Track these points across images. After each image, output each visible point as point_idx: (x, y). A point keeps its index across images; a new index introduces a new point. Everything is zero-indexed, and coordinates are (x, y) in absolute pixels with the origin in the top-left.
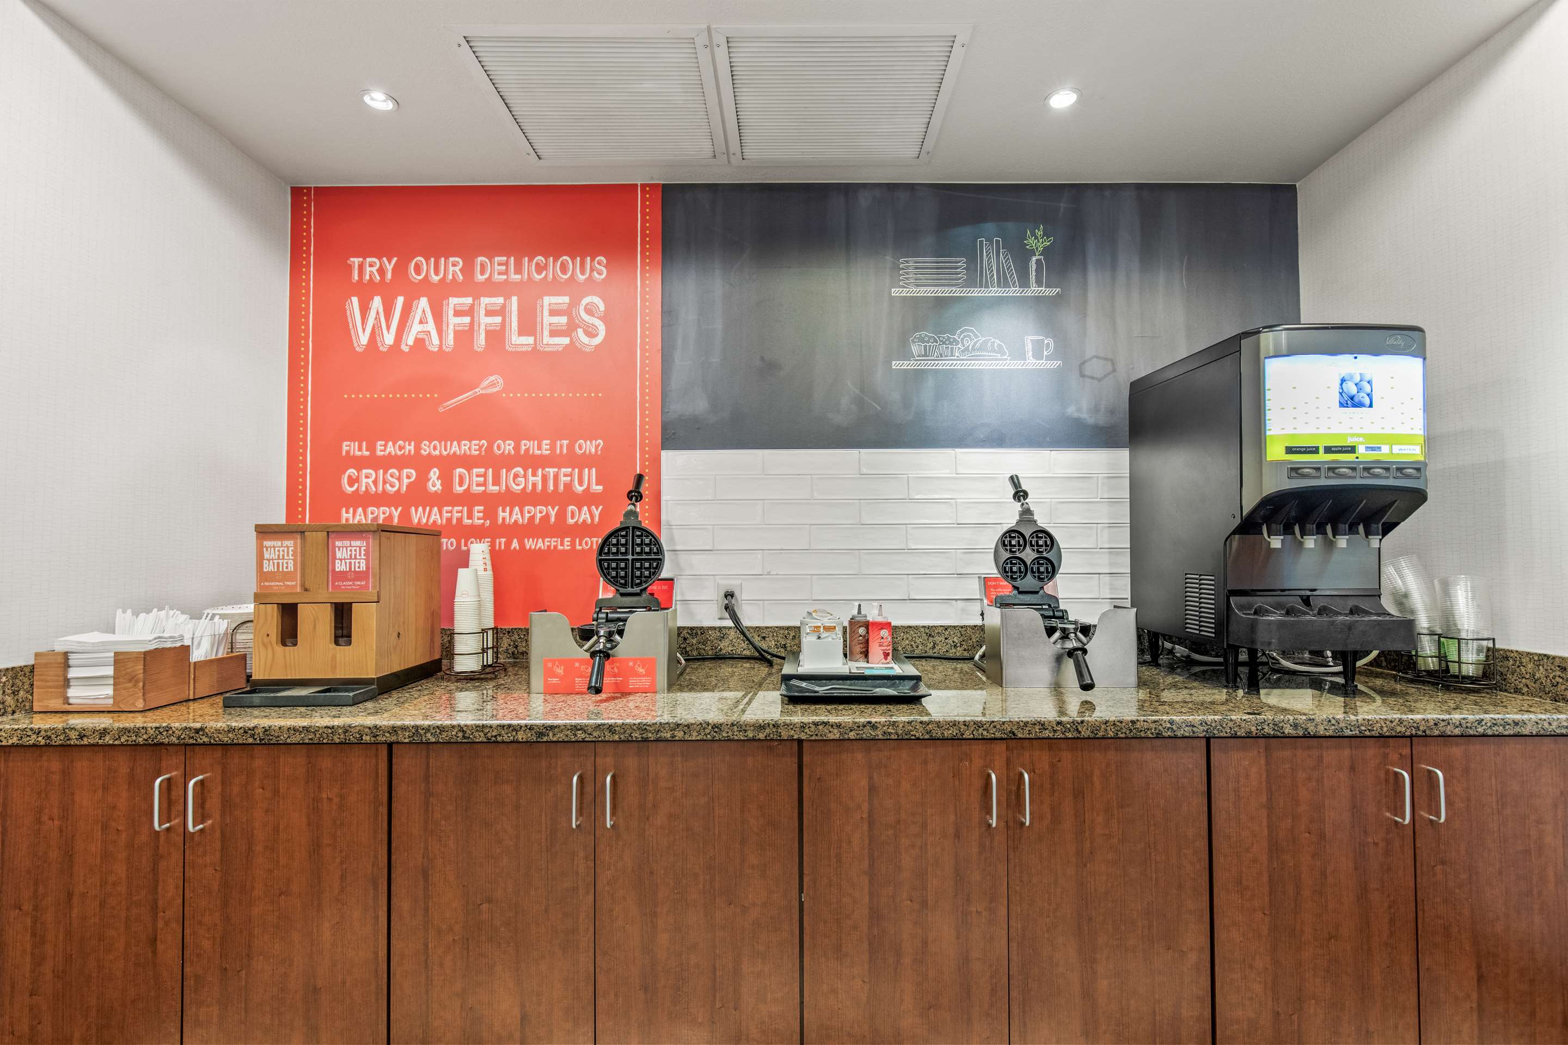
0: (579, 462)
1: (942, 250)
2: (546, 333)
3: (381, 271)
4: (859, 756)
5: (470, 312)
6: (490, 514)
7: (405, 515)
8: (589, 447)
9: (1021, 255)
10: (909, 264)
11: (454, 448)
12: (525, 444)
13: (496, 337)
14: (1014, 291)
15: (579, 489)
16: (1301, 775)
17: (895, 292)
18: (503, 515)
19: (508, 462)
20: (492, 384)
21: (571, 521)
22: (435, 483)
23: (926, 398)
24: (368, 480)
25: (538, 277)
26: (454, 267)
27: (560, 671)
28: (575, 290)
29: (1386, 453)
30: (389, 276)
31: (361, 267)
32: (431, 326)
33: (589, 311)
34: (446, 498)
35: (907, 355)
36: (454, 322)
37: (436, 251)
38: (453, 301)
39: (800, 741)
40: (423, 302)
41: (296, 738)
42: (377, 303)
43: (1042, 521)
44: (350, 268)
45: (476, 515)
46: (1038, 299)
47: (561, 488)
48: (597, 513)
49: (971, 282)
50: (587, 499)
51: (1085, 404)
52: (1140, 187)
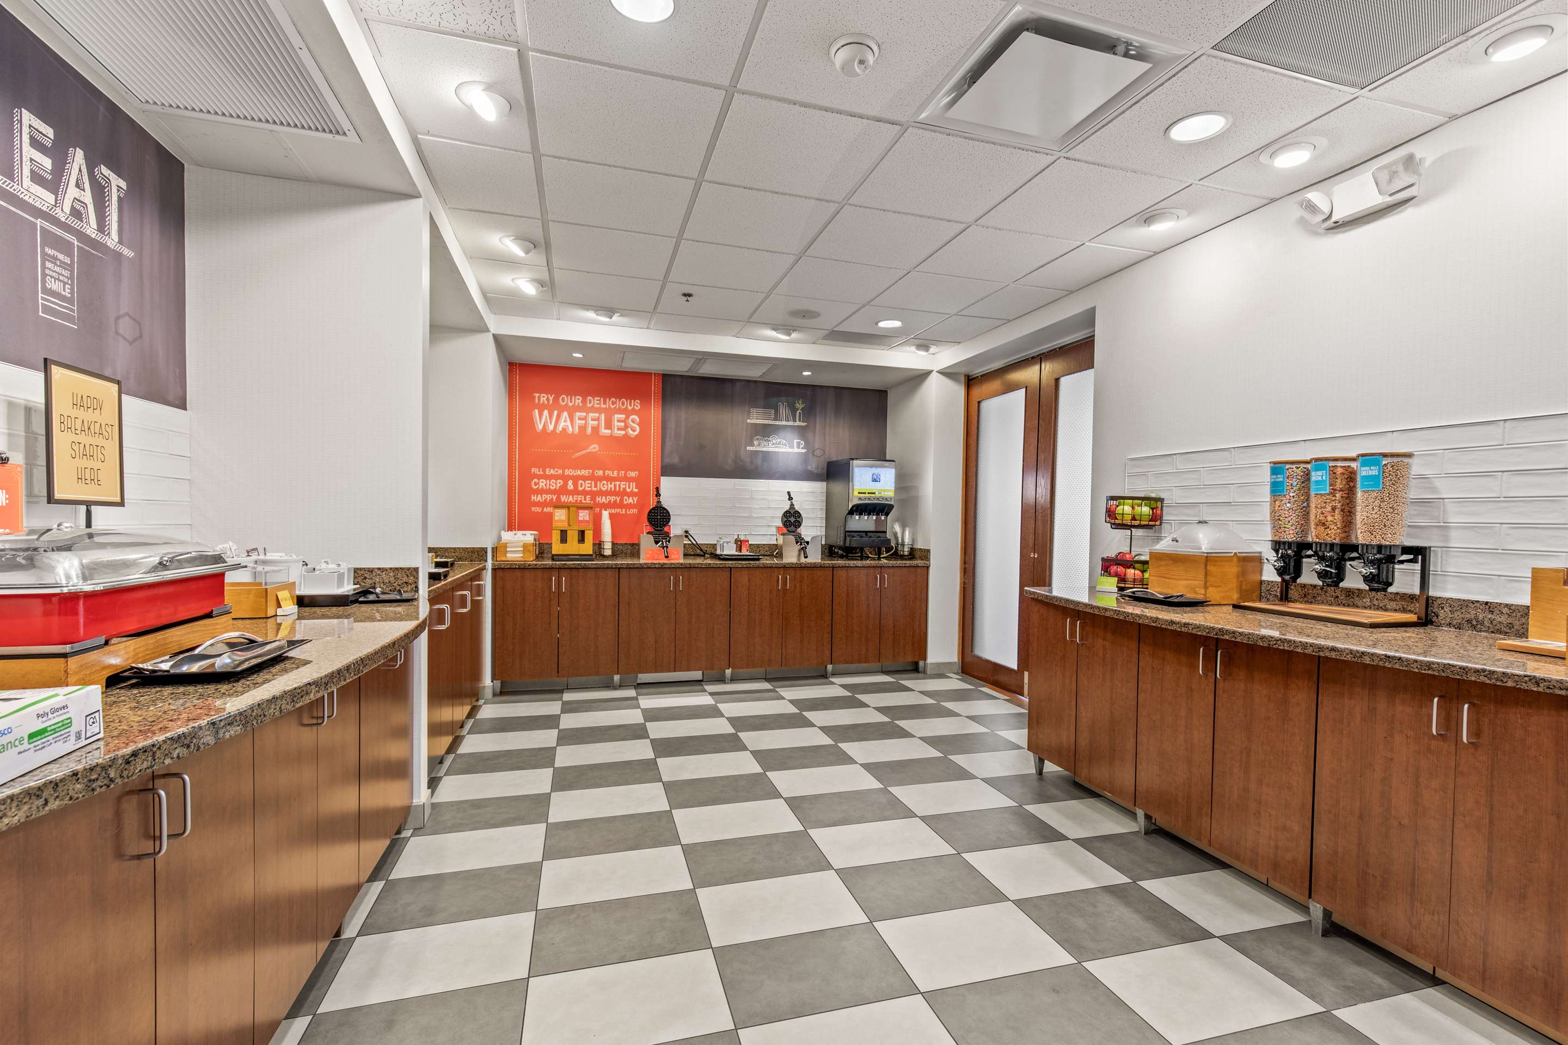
0: (629, 480)
1: (767, 406)
2: (616, 429)
3: (548, 399)
4: (746, 572)
5: (585, 419)
6: (593, 499)
7: (558, 498)
8: (632, 474)
9: (793, 410)
10: (754, 411)
11: (579, 473)
12: (607, 472)
13: (596, 429)
14: (791, 423)
15: (628, 490)
16: (855, 577)
17: (749, 421)
18: (598, 499)
19: (601, 479)
20: (594, 448)
21: (625, 502)
22: (570, 486)
23: (759, 461)
24: (542, 484)
25: (612, 407)
26: (578, 400)
27: (650, 552)
28: (628, 413)
29: (883, 494)
30: (551, 402)
31: (539, 398)
32: (569, 423)
33: (633, 421)
34: (575, 492)
35: (753, 445)
36: (578, 422)
37: (572, 393)
38: (578, 414)
39: (731, 568)
40: (565, 414)
41: (594, 566)
42: (546, 412)
43: (797, 507)
44: (534, 397)
45: (588, 499)
46: (799, 426)
47: (622, 489)
48: (635, 500)
49: (775, 419)
50: (631, 494)
51: (814, 466)
52: (836, 388)
